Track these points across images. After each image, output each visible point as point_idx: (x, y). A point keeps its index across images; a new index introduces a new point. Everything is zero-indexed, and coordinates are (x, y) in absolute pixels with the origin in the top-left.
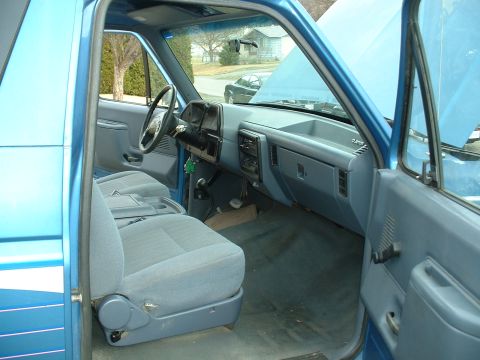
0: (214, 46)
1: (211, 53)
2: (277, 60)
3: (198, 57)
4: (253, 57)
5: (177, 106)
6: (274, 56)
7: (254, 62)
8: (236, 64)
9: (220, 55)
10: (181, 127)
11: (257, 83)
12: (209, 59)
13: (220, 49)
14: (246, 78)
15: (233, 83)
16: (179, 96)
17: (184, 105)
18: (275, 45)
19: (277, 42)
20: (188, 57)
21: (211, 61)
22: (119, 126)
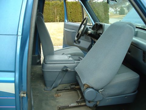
0: (117, 9)
1: (116, 11)
3: (112, 12)
8: (124, 14)
9: (119, 11)
10: (90, 32)
20: (108, 12)
21: (116, 13)
22: (73, 31)
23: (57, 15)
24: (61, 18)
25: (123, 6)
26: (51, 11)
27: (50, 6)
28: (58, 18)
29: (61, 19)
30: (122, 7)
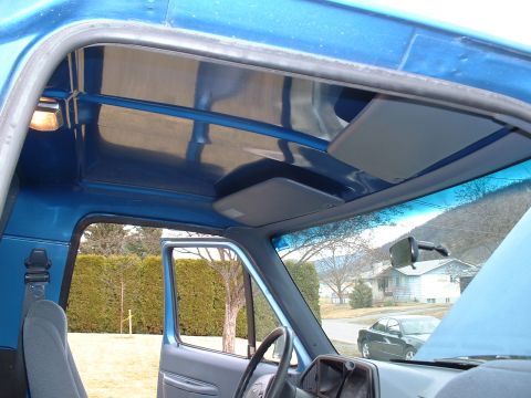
0: (343, 286)
1: (340, 294)
2: (416, 301)
3: (327, 297)
4: (388, 298)
5: (294, 361)
6: (412, 297)
7: (389, 304)
8: (368, 306)
9: (351, 296)
11: (397, 328)
12: (338, 301)
13: (350, 290)
14: (383, 322)
15: (367, 328)
16: (296, 342)
17: (307, 361)
18: (413, 283)
19: (416, 280)
20: (315, 297)
21: (341, 303)
22: (205, 388)
23: (127, 305)
24: (143, 319)
25: (365, 275)
26: (103, 290)
27: (101, 271)
28: (130, 317)
29: (140, 323)
30: (361, 282)
